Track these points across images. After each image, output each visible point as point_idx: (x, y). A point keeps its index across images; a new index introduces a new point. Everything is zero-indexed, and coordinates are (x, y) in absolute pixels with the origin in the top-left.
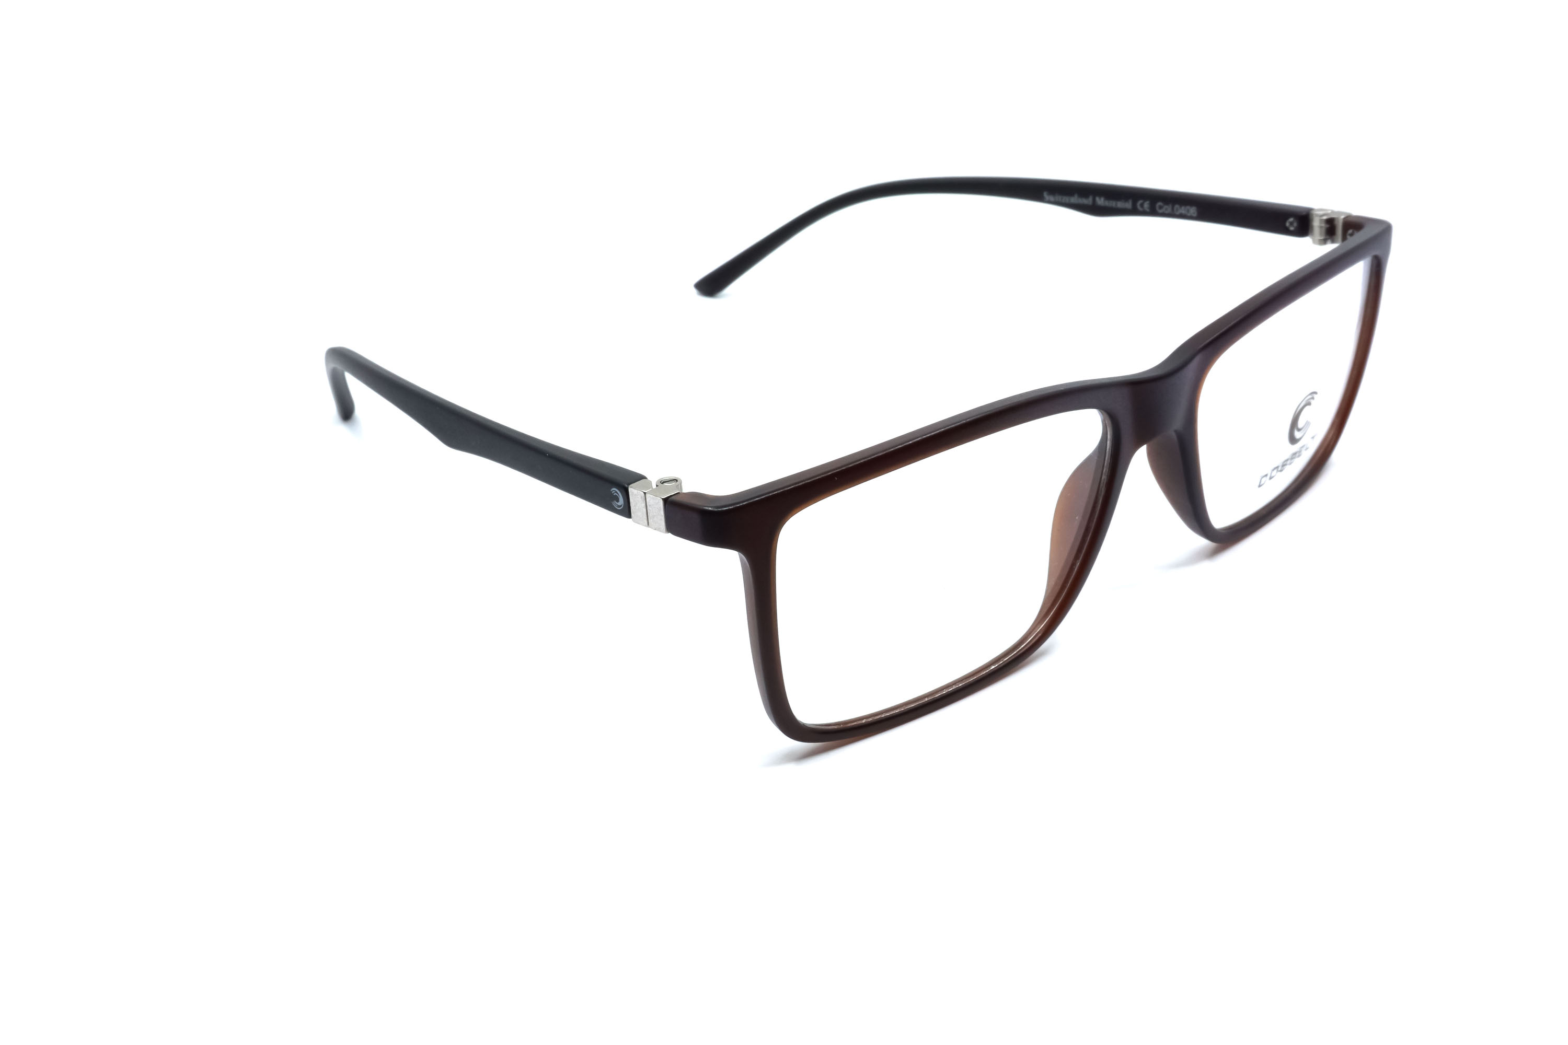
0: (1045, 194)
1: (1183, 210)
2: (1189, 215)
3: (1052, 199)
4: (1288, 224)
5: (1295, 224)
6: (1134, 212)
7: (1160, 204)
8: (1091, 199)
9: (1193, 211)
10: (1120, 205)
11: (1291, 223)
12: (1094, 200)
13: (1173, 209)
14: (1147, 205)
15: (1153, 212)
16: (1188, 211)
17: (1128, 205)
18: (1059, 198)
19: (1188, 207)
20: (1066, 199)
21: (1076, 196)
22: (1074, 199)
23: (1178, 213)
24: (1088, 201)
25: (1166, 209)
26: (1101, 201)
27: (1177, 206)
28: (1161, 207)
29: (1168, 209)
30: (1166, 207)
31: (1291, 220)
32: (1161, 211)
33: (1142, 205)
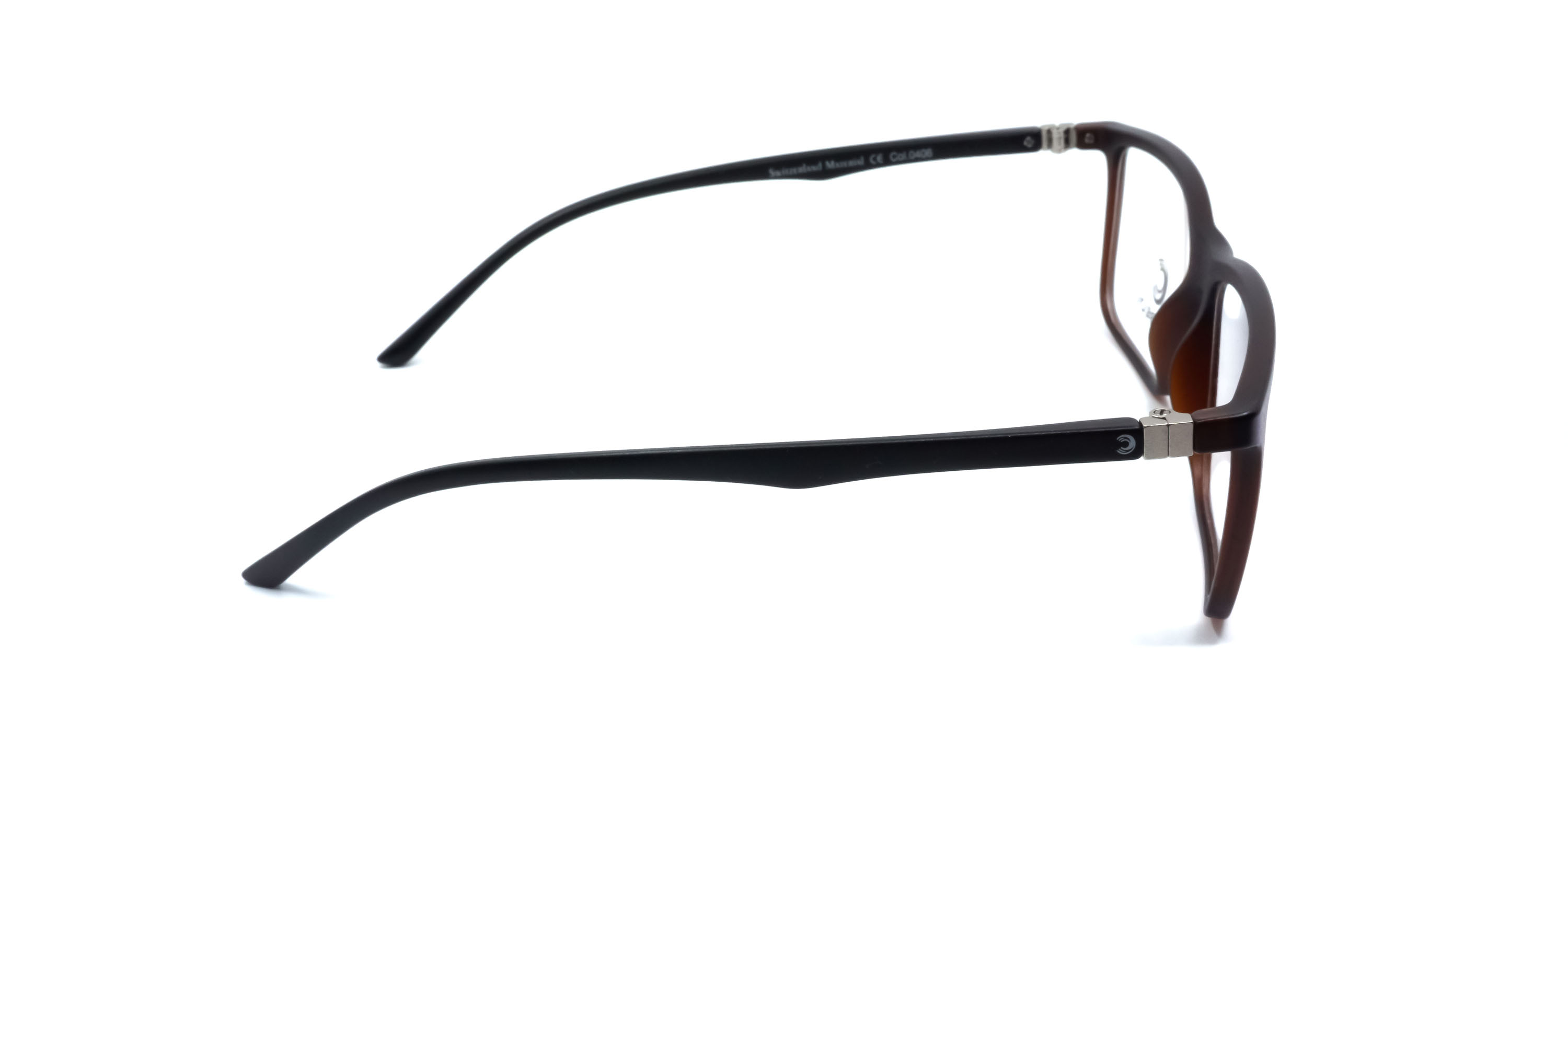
0: (771, 172)
1: (918, 154)
2: (924, 157)
3: (778, 173)
4: (1025, 143)
5: (1033, 142)
6: (867, 166)
7: (892, 154)
8: (820, 165)
9: (928, 152)
10: (852, 163)
11: (1028, 142)
12: (824, 166)
13: (907, 155)
14: (880, 158)
15: (887, 162)
16: (924, 153)
17: (861, 162)
18: (785, 171)
19: (923, 150)
20: (794, 171)
21: (804, 165)
22: (803, 169)
23: (913, 158)
24: (818, 168)
25: (901, 157)
26: (831, 165)
27: (911, 152)
28: (894, 157)
29: (903, 156)
30: (900, 155)
31: (1028, 138)
32: (893, 160)
33: (875, 159)
